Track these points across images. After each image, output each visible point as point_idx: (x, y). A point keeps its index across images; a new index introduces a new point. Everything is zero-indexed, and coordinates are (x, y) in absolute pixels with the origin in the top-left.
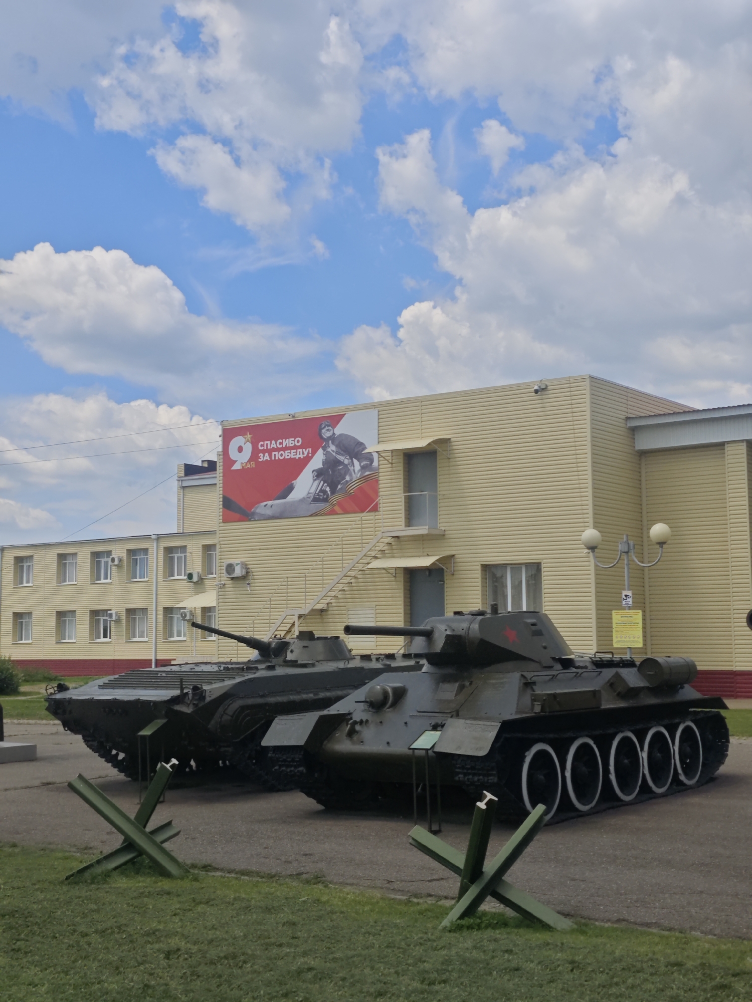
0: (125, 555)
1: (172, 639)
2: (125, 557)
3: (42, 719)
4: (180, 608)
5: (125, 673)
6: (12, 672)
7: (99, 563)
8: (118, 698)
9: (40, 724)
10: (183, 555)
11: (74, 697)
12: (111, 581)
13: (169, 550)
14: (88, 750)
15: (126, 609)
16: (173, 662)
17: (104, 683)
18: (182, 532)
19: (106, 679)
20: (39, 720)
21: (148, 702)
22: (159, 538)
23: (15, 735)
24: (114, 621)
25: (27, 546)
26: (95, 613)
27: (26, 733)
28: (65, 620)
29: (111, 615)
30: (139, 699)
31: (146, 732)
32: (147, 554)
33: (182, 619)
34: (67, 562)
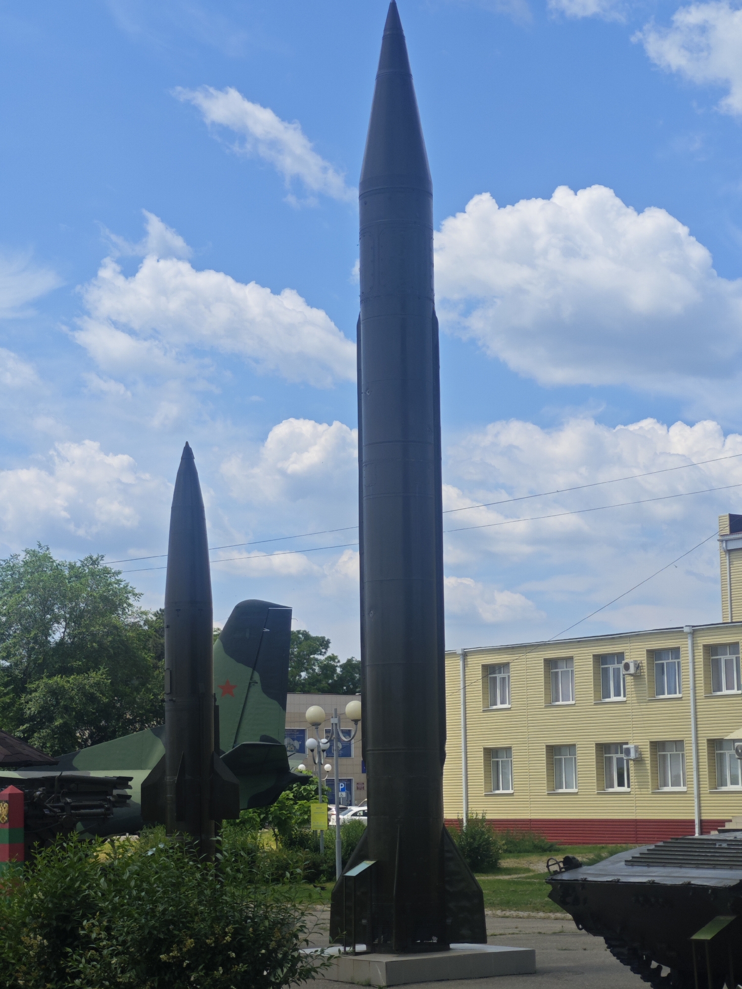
0: (645, 658)
1: (724, 789)
2: (645, 661)
3: (538, 910)
4: (734, 741)
5: (664, 842)
6: (489, 838)
7: (606, 672)
8: (657, 880)
9: (534, 917)
10: (734, 657)
11: (590, 879)
12: (625, 699)
13: (711, 650)
14: (614, 960)
15: (651, 742)
16: (728, 826)
17: (633, 857)
18: (730, 621)
19: (636, 851)
20: (533, 912)
21: (704, 888)
22: (695, 631)
23: (501, 935)
24: (634, 760)
25: (499, 649)
26: (603, 749)
27: (516, 931)
28: (561, 759)
29: (628, 751)
30: (689, 884)
31: (704, 935)
32: (678, 657)
33: (737, 756)
34: (559, 670)
